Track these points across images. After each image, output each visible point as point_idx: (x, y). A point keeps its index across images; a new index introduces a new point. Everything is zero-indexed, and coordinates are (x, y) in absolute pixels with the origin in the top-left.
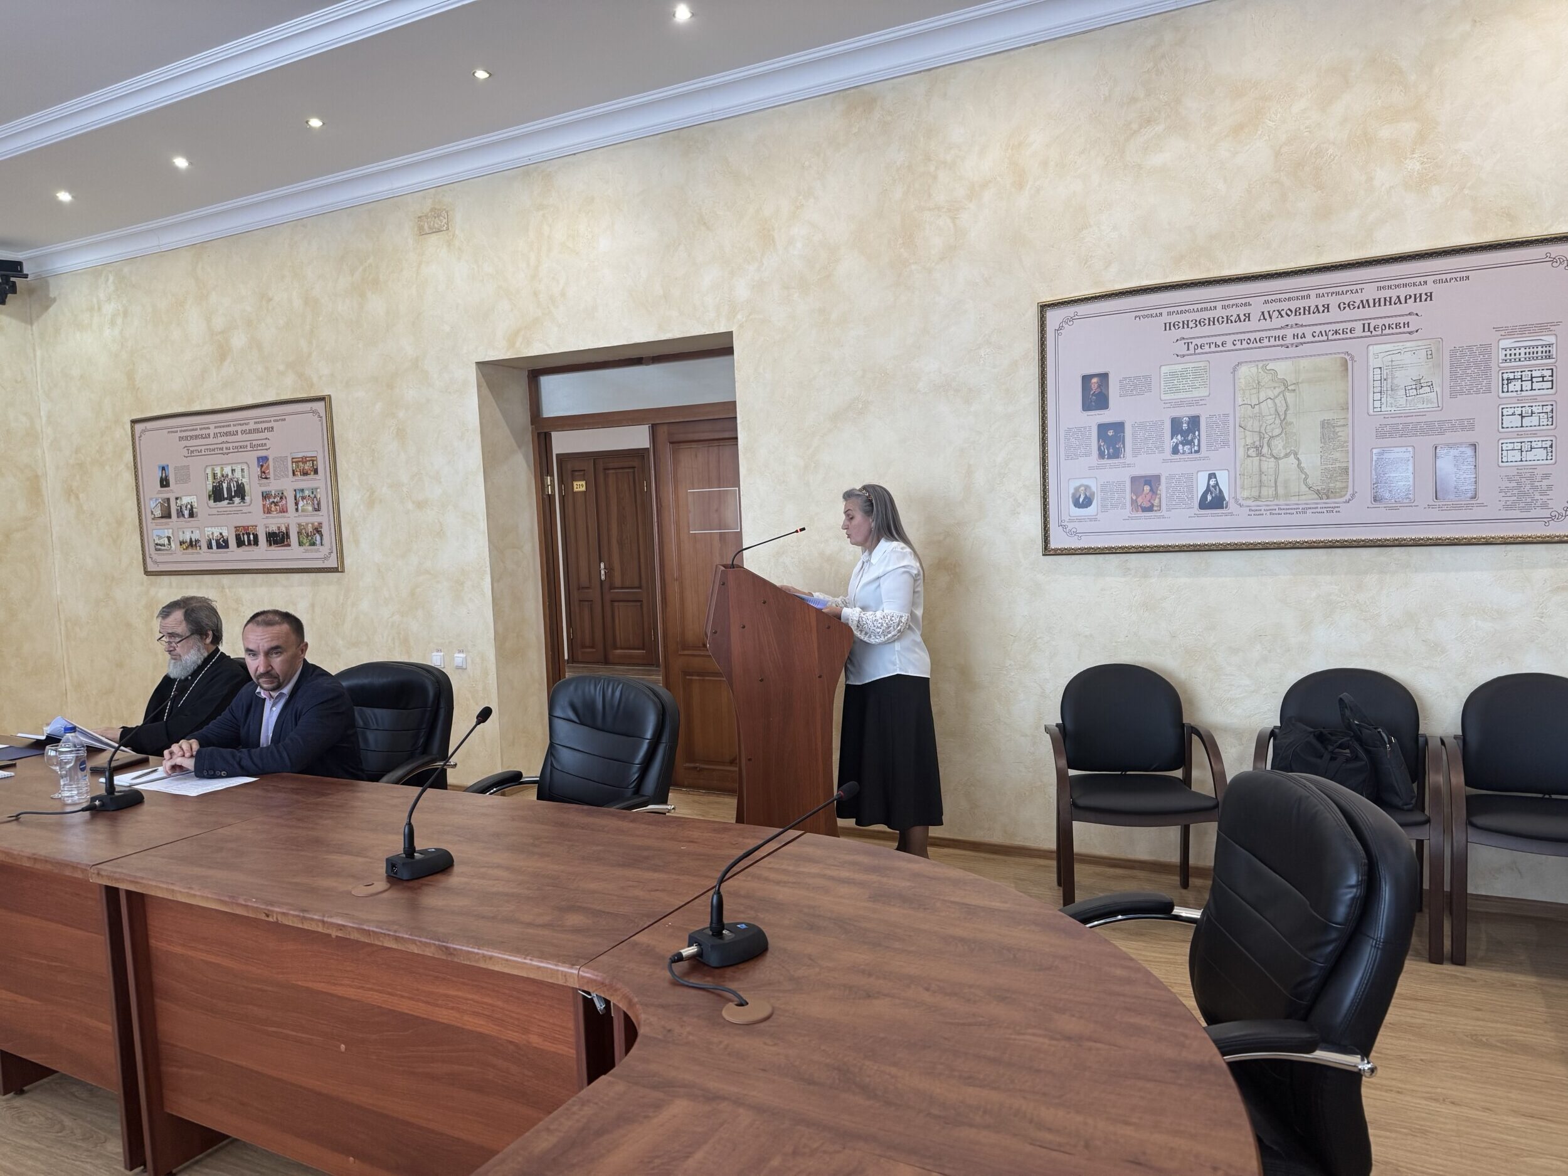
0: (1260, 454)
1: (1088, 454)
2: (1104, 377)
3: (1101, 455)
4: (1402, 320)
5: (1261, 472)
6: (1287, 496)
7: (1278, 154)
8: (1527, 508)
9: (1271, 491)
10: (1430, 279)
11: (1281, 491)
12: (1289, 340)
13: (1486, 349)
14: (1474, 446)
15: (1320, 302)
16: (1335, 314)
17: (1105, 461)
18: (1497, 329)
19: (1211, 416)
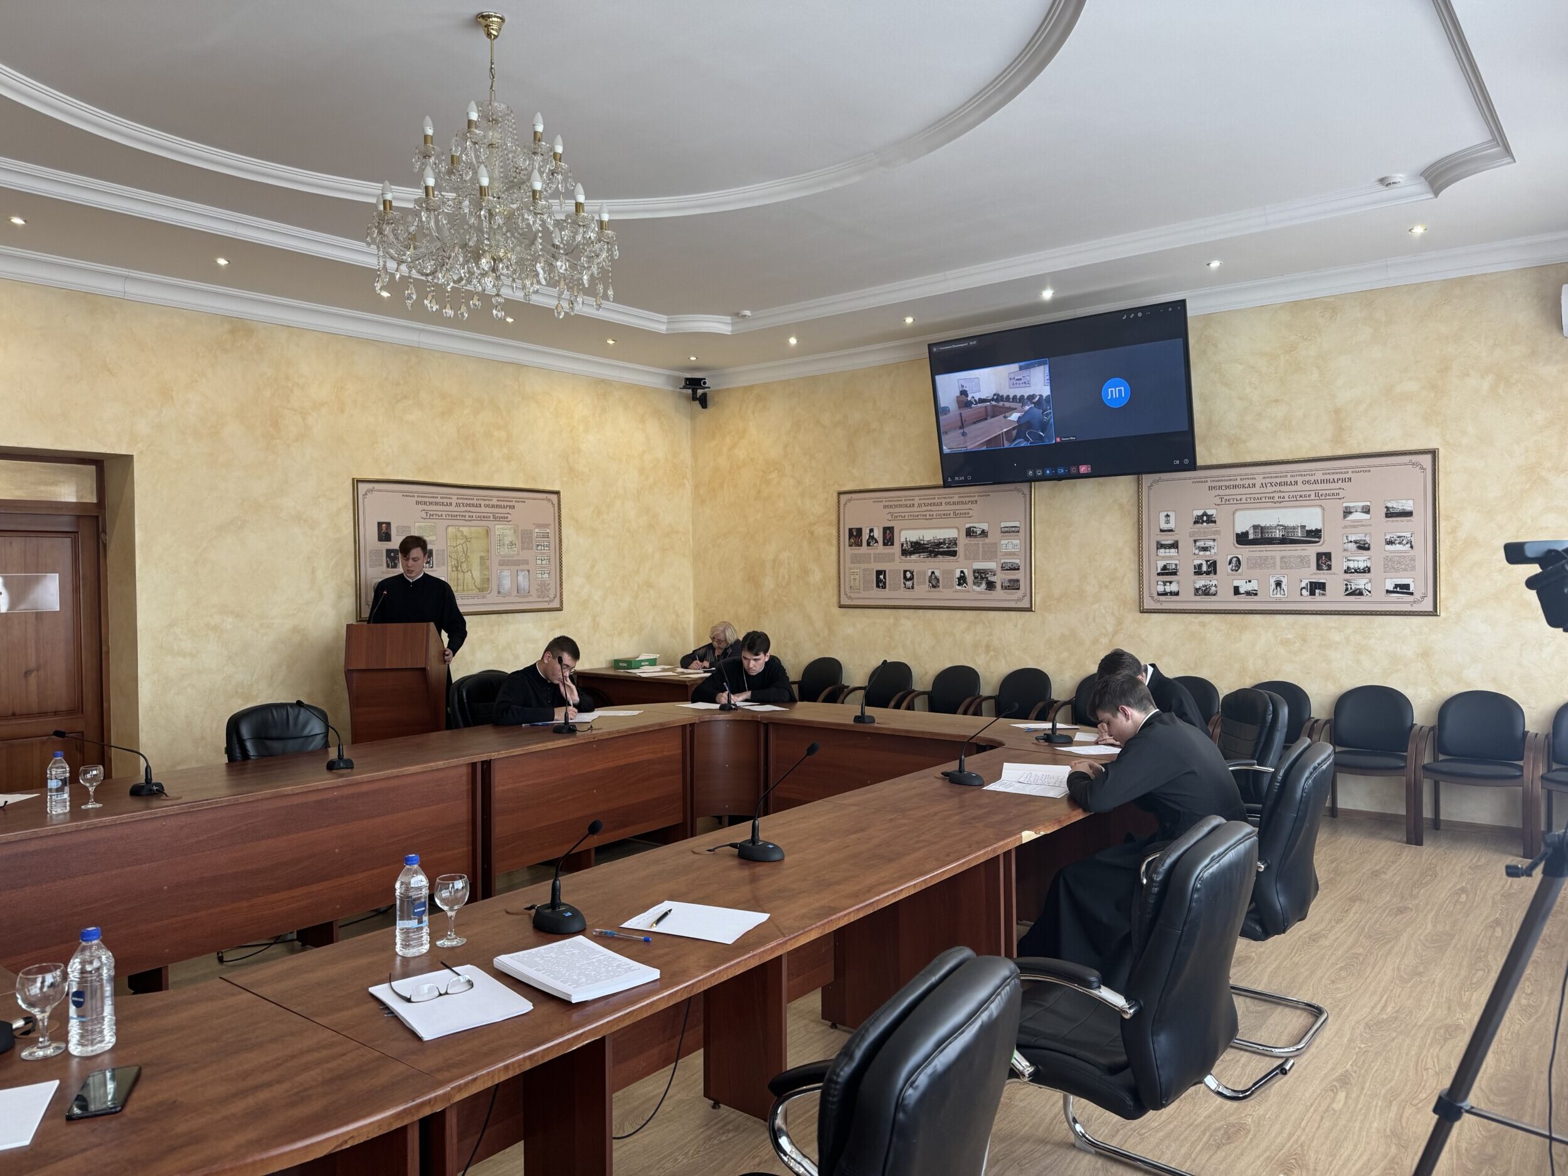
0: (457, 570)
1: (381, 565)
2: (388, 524)
3: (388, 566)
4: (506, 515)
5: (458, 579)
6: (468, 590)
7: (458, 431)
8: (543, 598)
9: (462, 587)
10: (514, 500)
11: (465, 588)
12: (467, 518)
13: (531, 532)
14: (529, 571)
15: (478, 502)
16: (483, 509)
17: (390, 569)
18: (534, 524)
19: (438, 550)
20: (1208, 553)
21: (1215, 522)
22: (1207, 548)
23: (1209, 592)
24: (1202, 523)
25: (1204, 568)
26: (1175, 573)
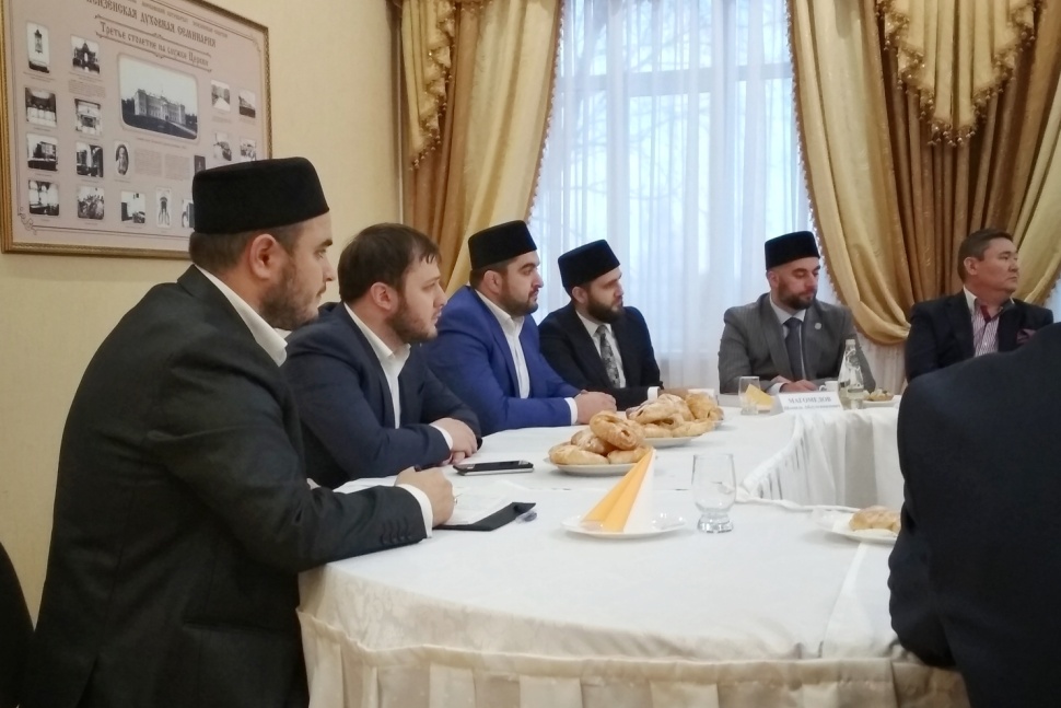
20: (92, 130)
21: (96, 68)
22: (91, 120)
23: (94, 213)
24: (83, 67)
25: (89, 163)
26: (51, 166)
